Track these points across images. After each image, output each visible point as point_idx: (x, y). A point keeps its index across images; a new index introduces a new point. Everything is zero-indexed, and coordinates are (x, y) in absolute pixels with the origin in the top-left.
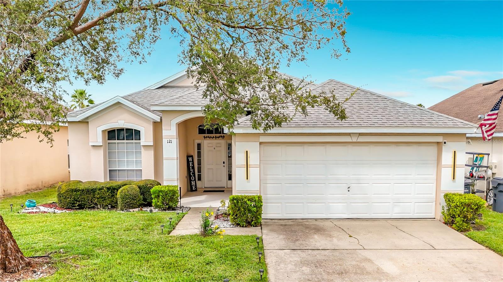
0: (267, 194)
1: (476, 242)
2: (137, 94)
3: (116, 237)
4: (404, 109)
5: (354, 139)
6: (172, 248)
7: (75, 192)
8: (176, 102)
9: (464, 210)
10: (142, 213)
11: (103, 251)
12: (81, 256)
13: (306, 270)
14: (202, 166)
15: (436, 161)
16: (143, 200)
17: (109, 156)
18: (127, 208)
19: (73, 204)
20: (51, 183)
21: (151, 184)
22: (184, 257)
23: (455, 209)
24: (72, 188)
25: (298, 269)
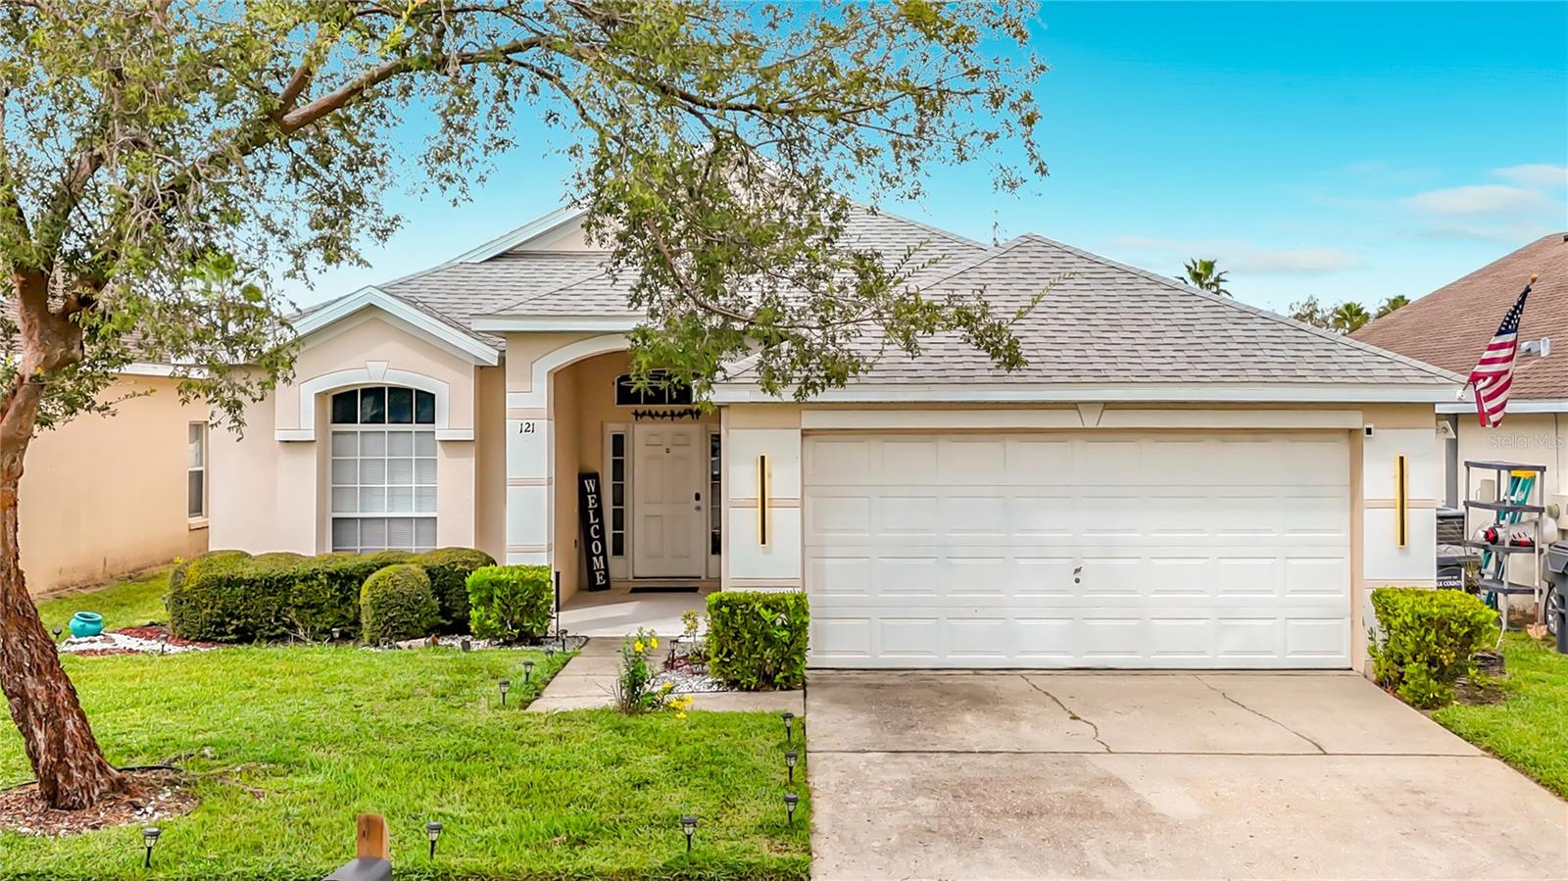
0: (824, 591)
1: (1460, 735)
2: (425, 278)
3: (364, 717)
4: (1245, 327)
5: (1090, 421)
6: (534, 744)
7: (227, 586)
8: (551, 307)
9: (1427, 639)
10: (436, 652)
11: (329, 752)
12: (266, 766)
13: (925, 804)
14: (627, 507)
15: (1349, 489)
16: (439, 614)
17: (335, 477)
18: (391, 638)
19: (218, 625)
20: (132, 566)
21: (466, 563)
22: (568, 769)
23: (1402, 637)
24: (219, 575)
25: (901, 803)
